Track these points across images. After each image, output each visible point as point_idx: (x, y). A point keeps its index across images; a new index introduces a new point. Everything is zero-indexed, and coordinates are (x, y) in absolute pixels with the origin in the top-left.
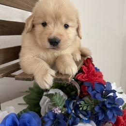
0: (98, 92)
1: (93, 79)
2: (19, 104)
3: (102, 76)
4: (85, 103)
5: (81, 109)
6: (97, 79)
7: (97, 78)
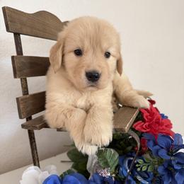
0: (162, 148)
1: (157, 129)
2: (62, 162)
3: (171, 124)
4: (145, 162)
5: (139, 169)
6: (163, 129)
7: (164, 127)
